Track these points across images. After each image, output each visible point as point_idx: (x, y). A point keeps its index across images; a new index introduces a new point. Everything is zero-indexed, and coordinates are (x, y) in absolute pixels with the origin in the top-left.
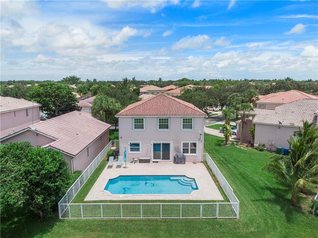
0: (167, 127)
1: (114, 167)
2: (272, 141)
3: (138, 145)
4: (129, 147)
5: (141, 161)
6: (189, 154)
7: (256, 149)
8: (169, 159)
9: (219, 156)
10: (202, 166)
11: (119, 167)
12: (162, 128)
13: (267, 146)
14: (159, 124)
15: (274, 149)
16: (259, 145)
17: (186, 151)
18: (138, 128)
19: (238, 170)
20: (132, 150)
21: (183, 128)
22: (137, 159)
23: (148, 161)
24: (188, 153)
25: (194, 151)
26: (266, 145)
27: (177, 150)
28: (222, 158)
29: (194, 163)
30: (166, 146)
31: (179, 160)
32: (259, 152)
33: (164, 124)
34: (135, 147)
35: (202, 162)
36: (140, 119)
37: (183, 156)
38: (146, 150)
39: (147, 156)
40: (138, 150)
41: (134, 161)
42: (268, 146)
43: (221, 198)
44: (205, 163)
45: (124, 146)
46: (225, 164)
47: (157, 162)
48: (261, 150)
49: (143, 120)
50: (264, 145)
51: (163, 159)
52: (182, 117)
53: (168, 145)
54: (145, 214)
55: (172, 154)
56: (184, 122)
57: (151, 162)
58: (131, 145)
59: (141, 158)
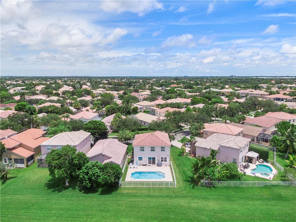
0: (154, 150)
1: (132, 168)
2: (203, 155)
3: (142, 158)
4: (138, 159)
5: (143, 165)
6: (164, 162)
8: (155, 164)
9: (178, 162)
10: (169, 167)
11: (134, 168)
12: (152, 151)
14: (151, 149)
17: (162, 161)
18: (142, 151)
19: (183, 169)
20: (139, 160)
21: (161, 151)
23: (146, 165)
25: (166, 161)
27: (158, 160)
28: (178, 164)
29: (166, 166)
30: (154, 159)
31: (159, 165)
33: (153, 149)
34: (140, 159)
37: (161, 163)
38: (145, 160)
39: (145, 163)
40: (142, 160)
41: (140, 165)
43: (172, 180)
44: (170, 166)
45: (136, 159)
46: (179, 166)
47: (150, 165)
49: (144, 148)
51: (152, 164)
52: (160, 147)
54: (146, 185)
55: (156, 162)
56: (161, 149)
57: (147, 165)
58: (139, 158)
59: (143, 164)
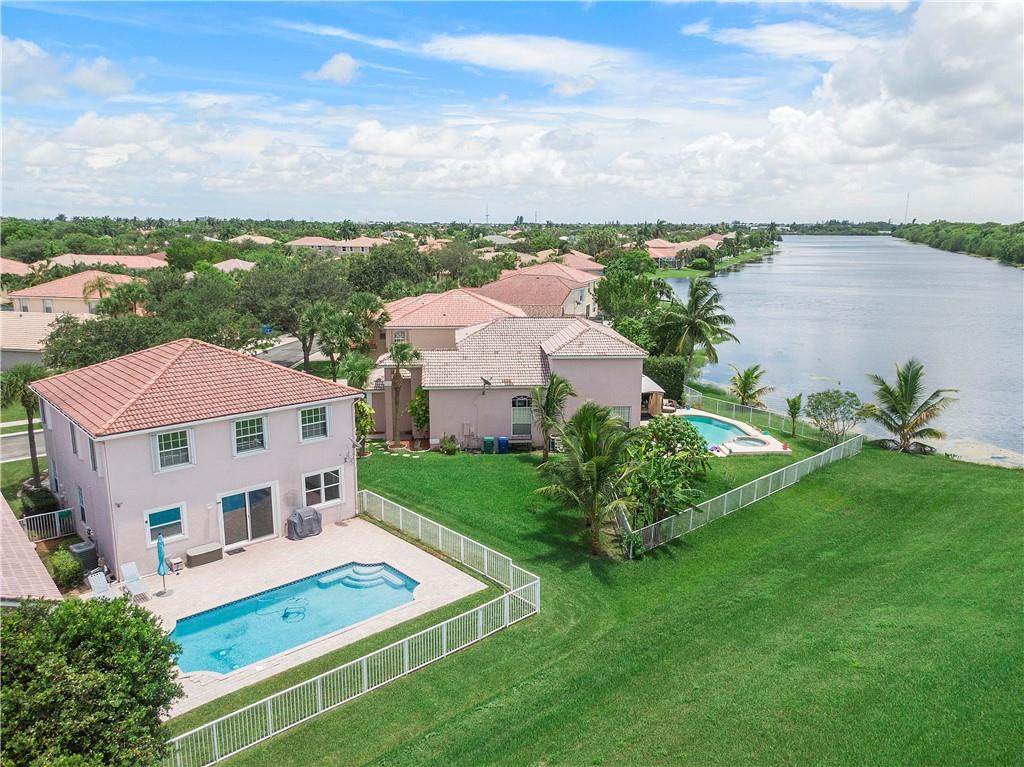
0: (258, 442)
2: (469, 425)
3: (175, 514)
4: (148, 527)
5: (191, 562)
6: (324, 504)
7: (436, 450)
8: (272, 532)
10: (367, 527)
13: (460, 438)
14: (235, 438)
15: (474, 444)
16: (443, 441)
17: (313, 498)
18: (171, 464)
20: (156, 533)
21: (304, 437)
22: (179, 560)
23: (216, 556)
24: (320, 502)
25: (332, 494)
26: (457, 437)
27: (291, 500)
29: (341, 523)
30: (261, 497)
31: (301, 529)
32: (448, 457)
33: (250, 435)
35: (356, 516)
36: (175, 435)
37: (316, 512)
38: (203, 525)
39: (206, 541)
40: (177, 529)
42: (462, 439)
44: (364, 515)
47: (241, 550)
48: (451, 452)
49: (183, 434)
50: (453, 439)
51: (253, 537)
52: (299, 409)
53: (266, 492)
55: (279, 515)
56: (304, 421)
57: (224, 555)
58: (155, 519)
59: (192, 553)
